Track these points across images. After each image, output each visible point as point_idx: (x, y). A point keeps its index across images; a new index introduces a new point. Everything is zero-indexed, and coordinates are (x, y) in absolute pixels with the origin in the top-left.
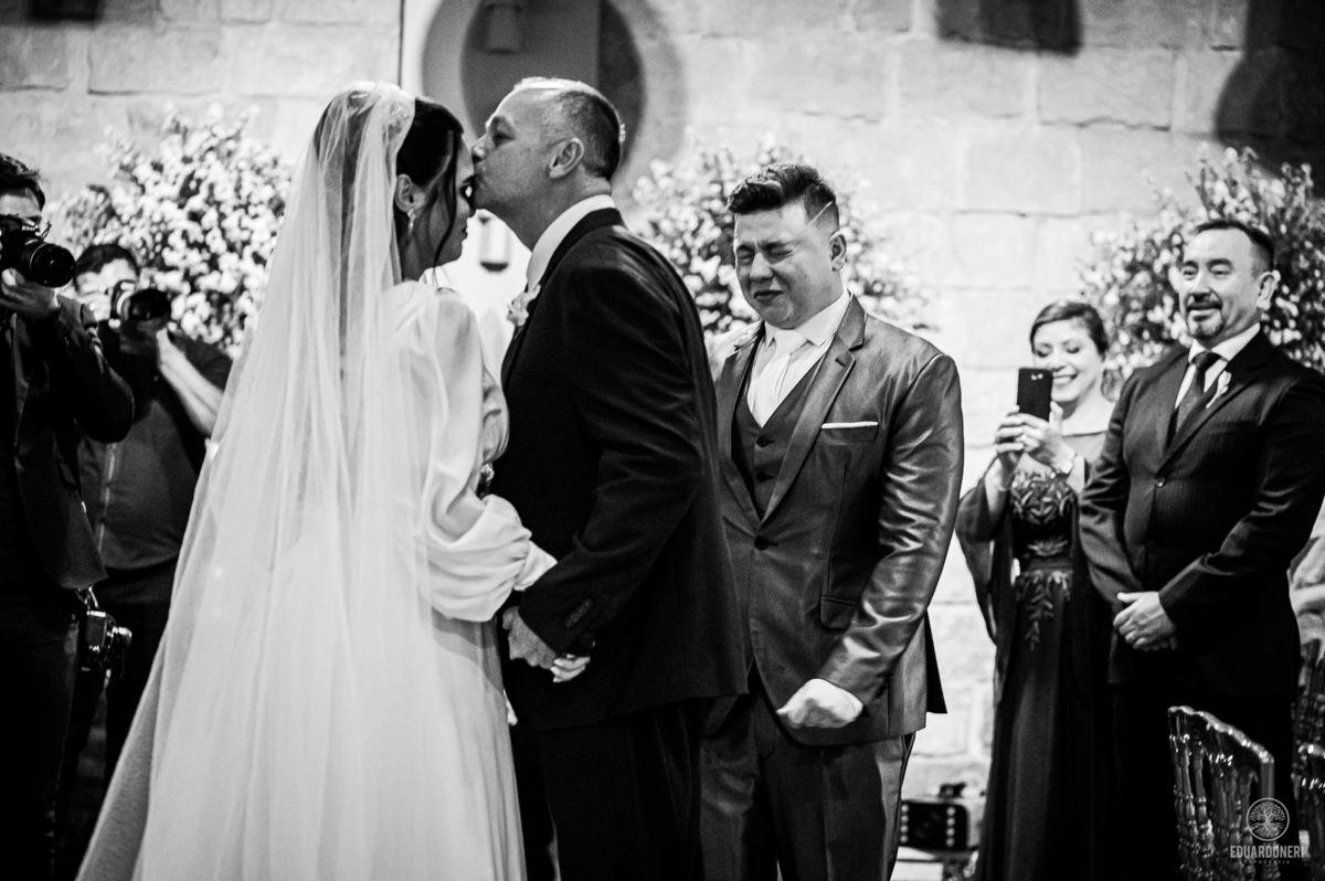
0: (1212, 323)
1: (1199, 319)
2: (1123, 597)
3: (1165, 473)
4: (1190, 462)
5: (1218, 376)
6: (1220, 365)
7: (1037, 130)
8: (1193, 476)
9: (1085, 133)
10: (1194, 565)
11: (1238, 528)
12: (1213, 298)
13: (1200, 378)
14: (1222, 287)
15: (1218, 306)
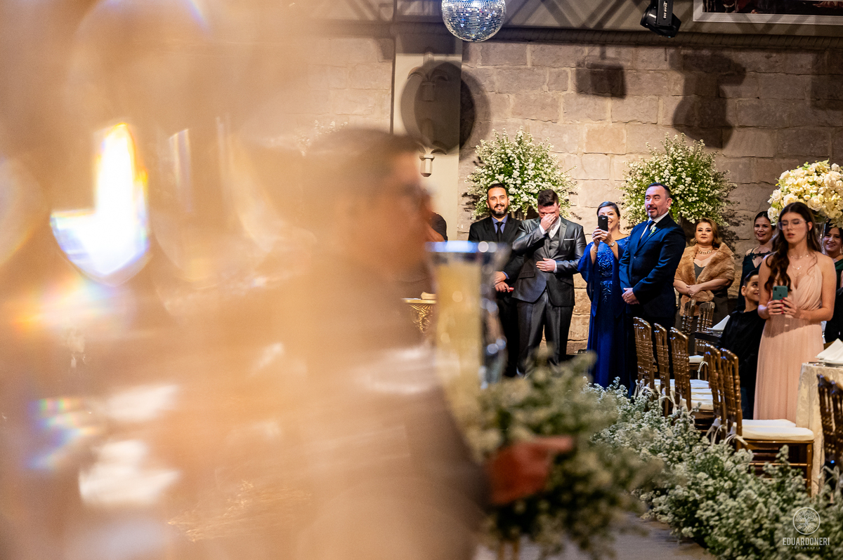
0: (655, 214)
1: (651, 212)
2: (625, 289)
3: (636, 255)
4: (642, 252)
5: (653, 228)
6: (655, 224)
7: (611, 124)
8: (645, 255)
9: (627, 125)
10: (641, 281)
11: (654, 270)
12: (655, 206)
13: (649, 227)
14: (657, 203)
15: (656, 209)
